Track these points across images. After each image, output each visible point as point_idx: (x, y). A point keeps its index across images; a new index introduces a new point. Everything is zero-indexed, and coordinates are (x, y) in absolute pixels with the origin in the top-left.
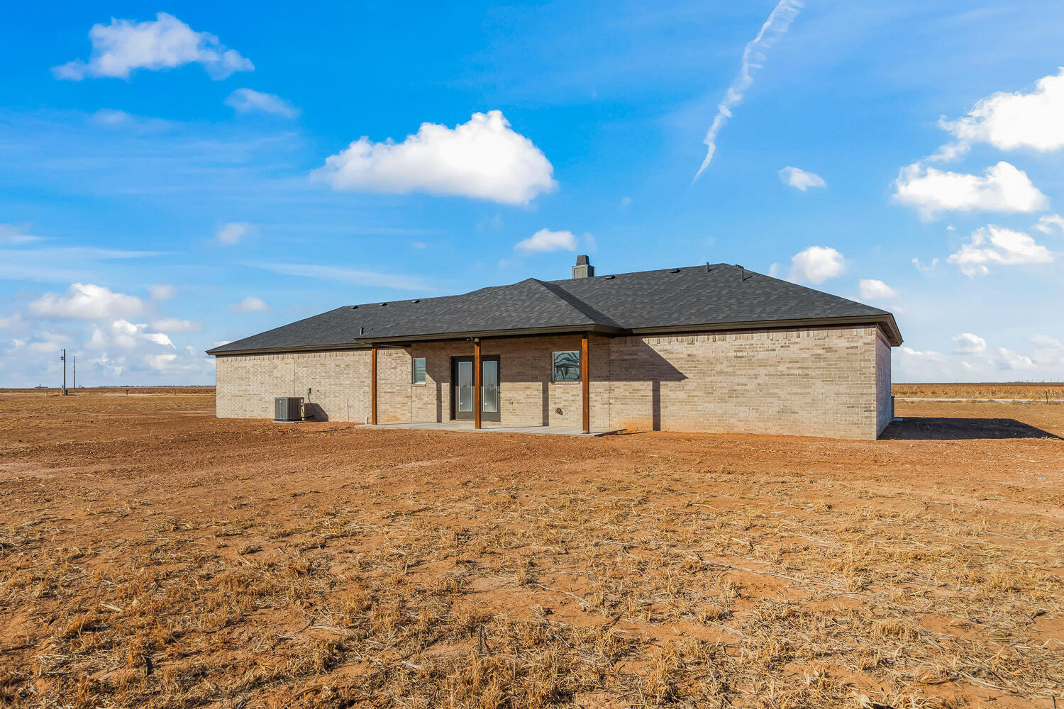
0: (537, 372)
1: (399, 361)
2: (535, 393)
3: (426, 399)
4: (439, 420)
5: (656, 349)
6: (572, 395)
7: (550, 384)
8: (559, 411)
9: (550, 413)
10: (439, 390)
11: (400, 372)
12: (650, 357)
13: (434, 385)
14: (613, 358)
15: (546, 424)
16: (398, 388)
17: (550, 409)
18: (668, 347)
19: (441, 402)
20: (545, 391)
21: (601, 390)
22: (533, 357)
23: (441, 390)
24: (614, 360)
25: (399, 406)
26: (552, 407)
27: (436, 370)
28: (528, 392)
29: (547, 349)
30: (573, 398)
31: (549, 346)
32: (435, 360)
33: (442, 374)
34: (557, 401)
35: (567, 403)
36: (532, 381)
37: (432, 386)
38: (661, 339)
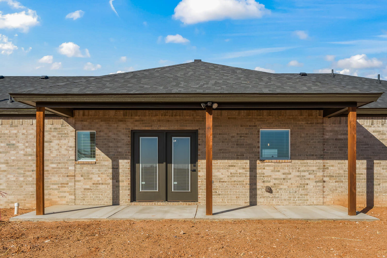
0: (243, 150)
1: (55, 134)
2: (241, 171)
3: (96, 178)
4: (116, 202)
5: (370, 130)
6: (284, 174)
7: (258, 161)
8: (270, 190)
9: (259, 192)
10: (115, 168)
11: (57, 147)
12: (364, 137)
13: (108, 162)
14: (327, 137)
15: (253, 203)
16: (54, 166)
17: (258, 187)
18: (381, 129)
19: (118, 181)
20: (253, 169)
21: (314, 168)
22: (237, 134)
23: (118, 168)
24: (327, 139)
25: (55, 187)
26: (259, 185)
27: (111, 144)
28: (232, 170)
29: (255, 126)
30: (284, 176)
31: (257, 123)
32: (110, 134)
33: (120, 150)
34: (266, 179)
35: (277, 182)
36: (238, 159)
37: (106, 163)
38: (375, 121)
